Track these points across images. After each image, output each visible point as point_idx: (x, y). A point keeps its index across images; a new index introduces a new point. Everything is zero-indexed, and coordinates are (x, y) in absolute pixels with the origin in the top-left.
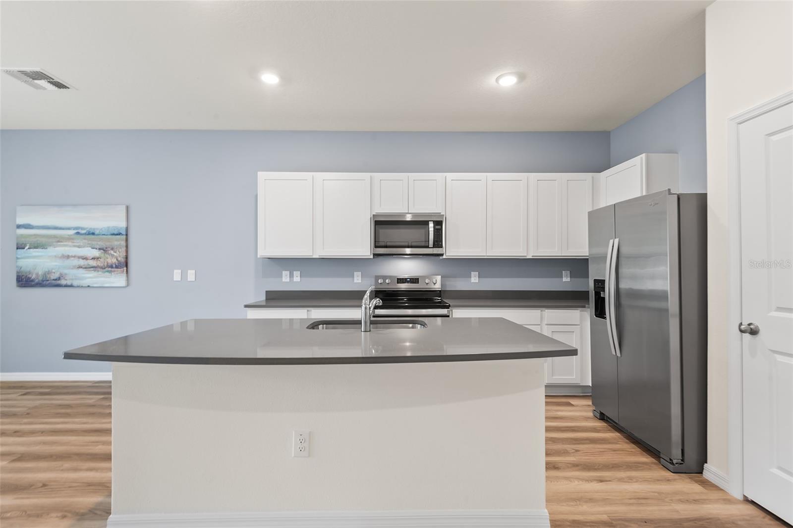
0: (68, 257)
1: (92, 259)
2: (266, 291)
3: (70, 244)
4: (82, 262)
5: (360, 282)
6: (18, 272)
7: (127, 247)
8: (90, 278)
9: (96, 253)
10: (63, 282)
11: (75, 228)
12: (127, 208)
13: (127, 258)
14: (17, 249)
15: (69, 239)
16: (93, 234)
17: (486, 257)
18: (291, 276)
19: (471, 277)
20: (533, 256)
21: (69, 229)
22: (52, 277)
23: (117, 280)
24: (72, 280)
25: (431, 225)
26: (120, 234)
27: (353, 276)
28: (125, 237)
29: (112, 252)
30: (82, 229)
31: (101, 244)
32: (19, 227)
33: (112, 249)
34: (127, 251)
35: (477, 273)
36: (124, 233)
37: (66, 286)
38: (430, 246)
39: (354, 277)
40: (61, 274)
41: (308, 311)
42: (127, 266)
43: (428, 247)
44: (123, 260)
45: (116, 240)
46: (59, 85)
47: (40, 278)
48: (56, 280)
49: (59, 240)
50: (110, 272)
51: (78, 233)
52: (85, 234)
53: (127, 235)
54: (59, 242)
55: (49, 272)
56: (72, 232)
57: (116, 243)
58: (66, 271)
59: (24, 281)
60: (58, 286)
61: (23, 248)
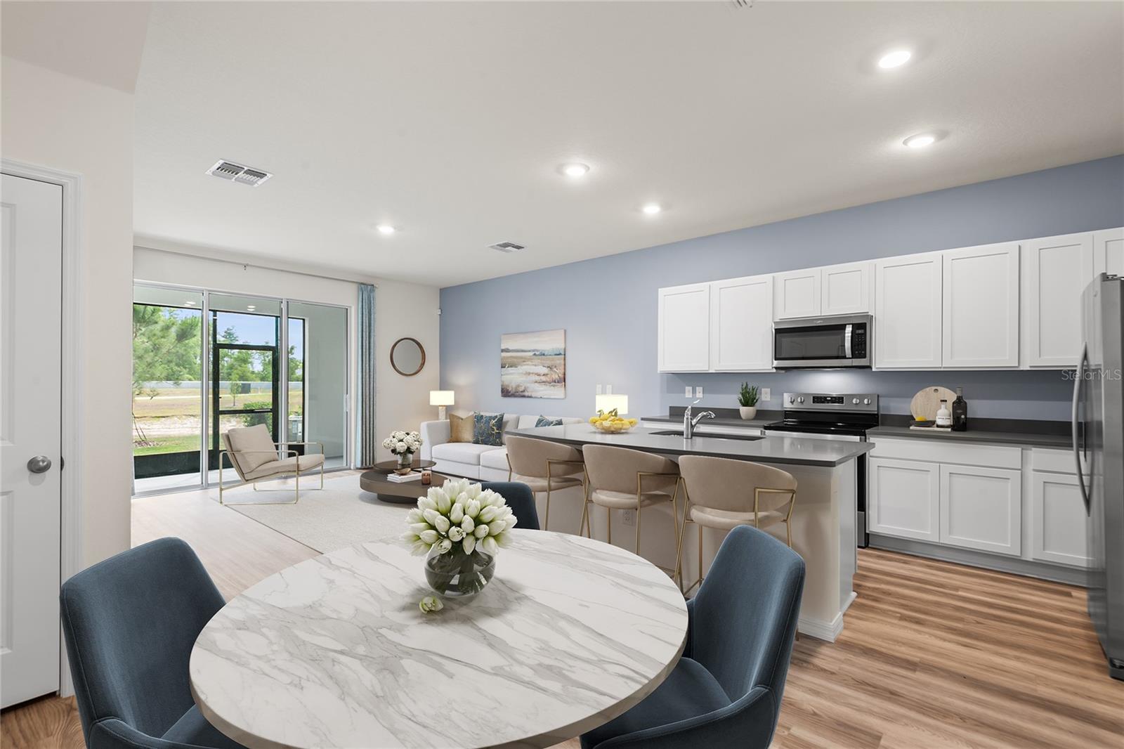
0: (529, 374)
1: (544, 375)
2: (670, 407)
3: (530, 363)
4: (537, 378)
5: (769, 399)
6: (502, 386)
7: (565, 365)
8: (542, 390)
9: (545, 370)
10: (526, 394)
11: (534, 351)
12: (565, 331)
13: (565, 374)
14: (502, 367)
15: (530, 359)
16: (544, 355)
17: (942, 369)
18: (694, 392)
21: (530, 351)
22: (521, 390)
23: (557, 392)
24: (532, 392)
25: (849, 329)
26: (560, 354)
28: (563, 356)
29: (555, 369)
30: (537, 351)
31: (549, 363)
32: (503, 351)
33: (555, 367)
34: (565, 369)
36: (563, 353)
37: (528, 397)
40: (525, 387)
42: (565, 381)
43: (845, 357)
44: (562, 376)
45: (559, 360)
46: (519, 248)
47: (514, 390)
48: (522, 392)
49: (524, 360)
50: (554, 386)
51: (535, 354)
52: (539, 355)
53: (565, 355)
54: (524, 362)
55: (518, 386)
56: (531, 354)
57: (558, 362)
58: (528, 385)
59: (506, 393)
60: (524, 396)
61: (504, 367)
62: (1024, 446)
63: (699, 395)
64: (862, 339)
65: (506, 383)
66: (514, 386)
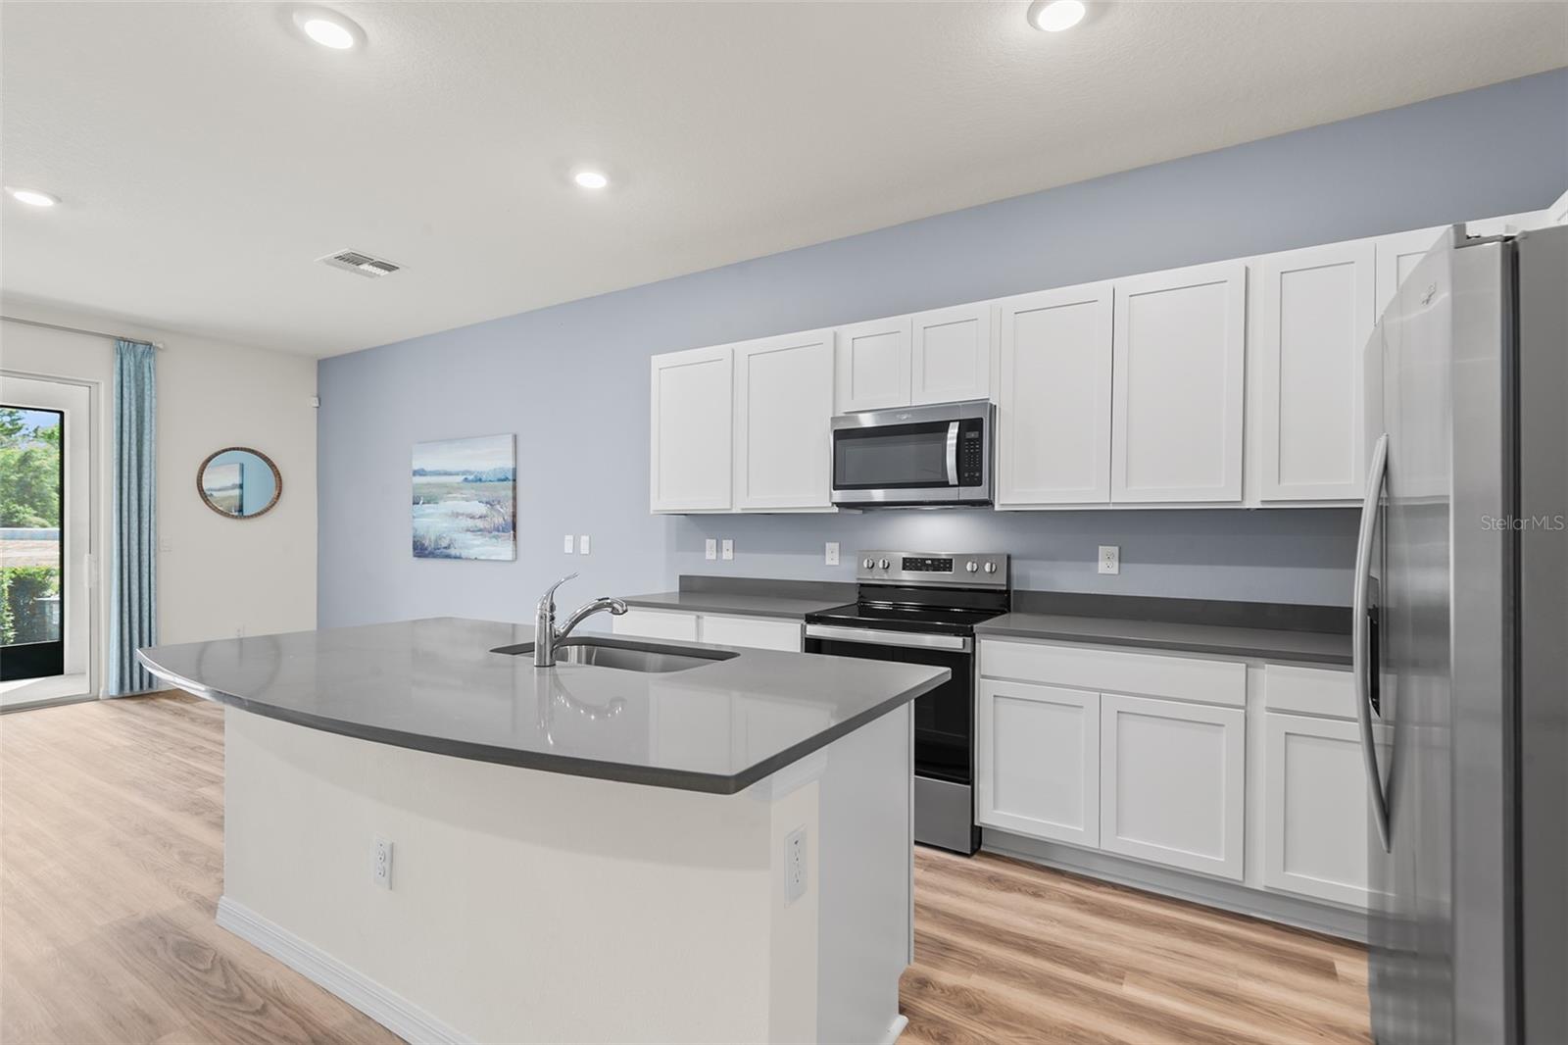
0: (457, 515)
1: (480, 517)
2: (681, 577)
3: (459, 496)
4: (470, 523)
5: (837, 564)
6: (414, 537)
7: (515, 499)
8: (478, 546)
9: (483, 509)
10: (452, 552)
11: (464, 473)
12: (515, 437)
13: (514, 516)
14: (414, 504)
15: (458, 488)
16: (480, 480)
17: (1111, 508)
18: (719, 548)
19: (1097, 560)
20: (1263, 502)
21: (457, 474)
22: (444, 545)
23: (503, 549)
24: (461, 548)
25: (953, 431)
26: (506, 479)
27: (824, 552)
28: (511, 483)
29: (498, 507)
30: (471, 473)
31: (487, 495)
32: (415, 473)
33: (499, 502)
34: (515, 506)
35: (1117, 548)
36: (511, 478)
37: (456, 558)
38: (951, 483)
39: (825, 554)
40: (451, 540)
41: (698, 617)
42: (514, 528)
43: (945, 484)
44: (509, 519)
45: (504, 489)
47: (433, 546)
48: (445, 548)
49: (450, 489)
50: (496, 537)
51: (466, 479)
52: (472, 481)
53: (514, 480)
54: (449, 493)
55: (439, 538)
56: (461, 478)
57: (503, 493)
58: (455, 536)
59: (420, 550)
60: (448, 556)
61: (418, 503)
62: (1251, 660)
63: (727, 555)
64: (975, 449)
65: (421, 532)
66: (433, 538)
